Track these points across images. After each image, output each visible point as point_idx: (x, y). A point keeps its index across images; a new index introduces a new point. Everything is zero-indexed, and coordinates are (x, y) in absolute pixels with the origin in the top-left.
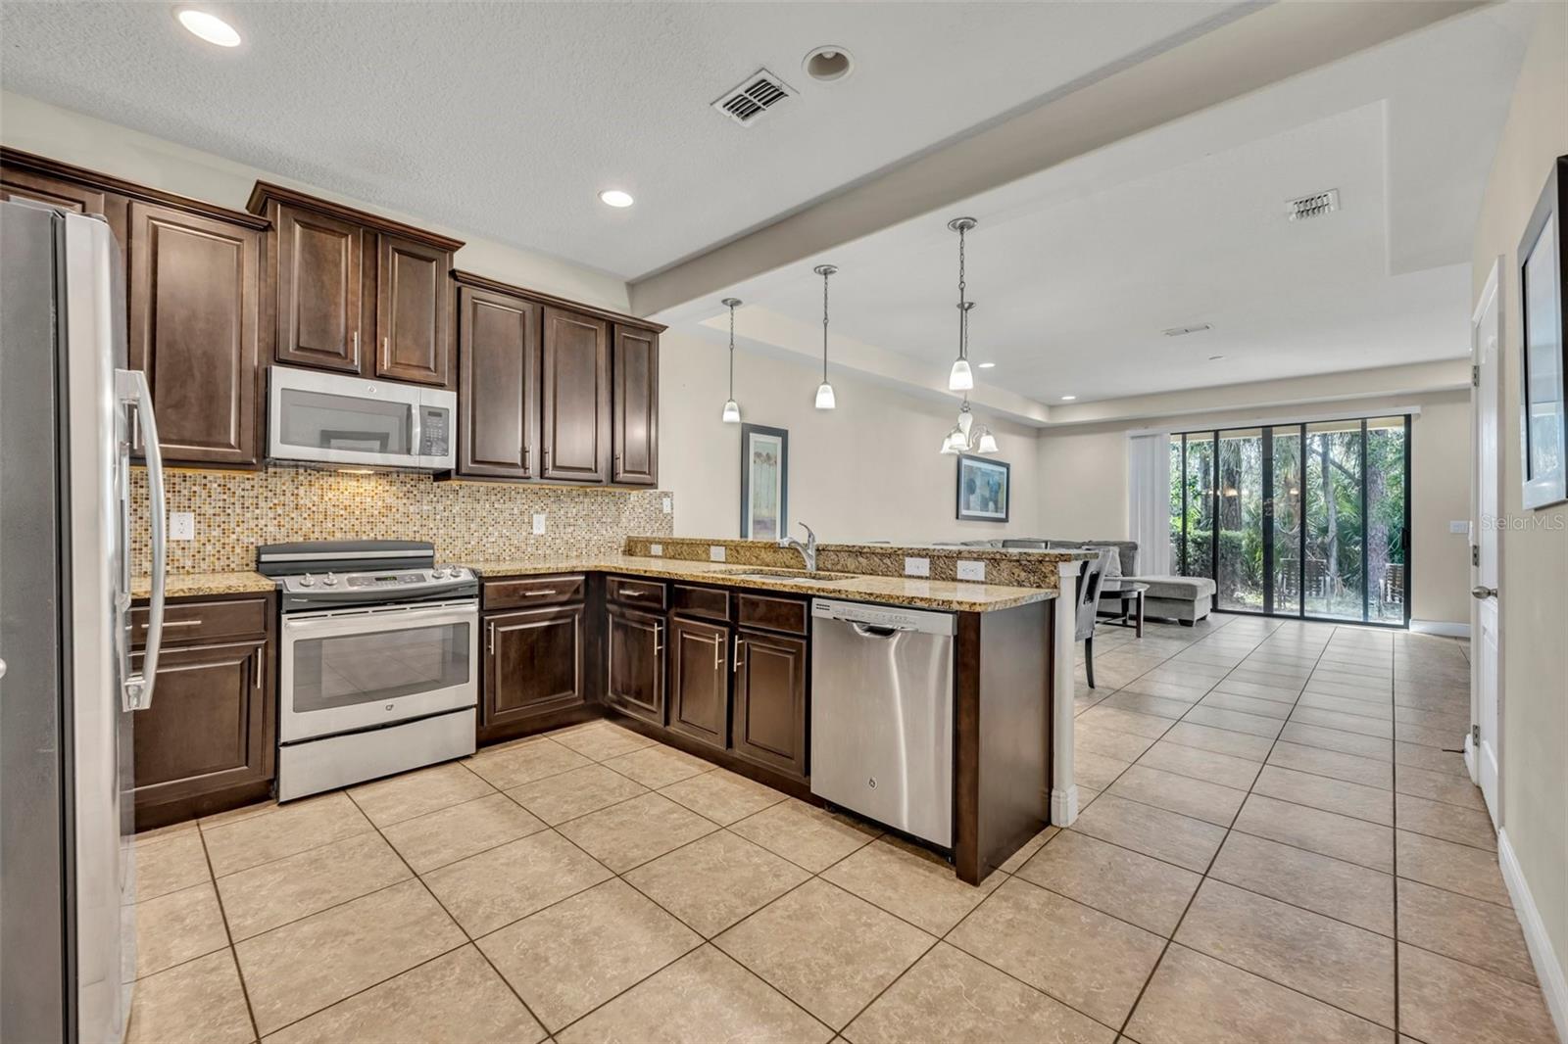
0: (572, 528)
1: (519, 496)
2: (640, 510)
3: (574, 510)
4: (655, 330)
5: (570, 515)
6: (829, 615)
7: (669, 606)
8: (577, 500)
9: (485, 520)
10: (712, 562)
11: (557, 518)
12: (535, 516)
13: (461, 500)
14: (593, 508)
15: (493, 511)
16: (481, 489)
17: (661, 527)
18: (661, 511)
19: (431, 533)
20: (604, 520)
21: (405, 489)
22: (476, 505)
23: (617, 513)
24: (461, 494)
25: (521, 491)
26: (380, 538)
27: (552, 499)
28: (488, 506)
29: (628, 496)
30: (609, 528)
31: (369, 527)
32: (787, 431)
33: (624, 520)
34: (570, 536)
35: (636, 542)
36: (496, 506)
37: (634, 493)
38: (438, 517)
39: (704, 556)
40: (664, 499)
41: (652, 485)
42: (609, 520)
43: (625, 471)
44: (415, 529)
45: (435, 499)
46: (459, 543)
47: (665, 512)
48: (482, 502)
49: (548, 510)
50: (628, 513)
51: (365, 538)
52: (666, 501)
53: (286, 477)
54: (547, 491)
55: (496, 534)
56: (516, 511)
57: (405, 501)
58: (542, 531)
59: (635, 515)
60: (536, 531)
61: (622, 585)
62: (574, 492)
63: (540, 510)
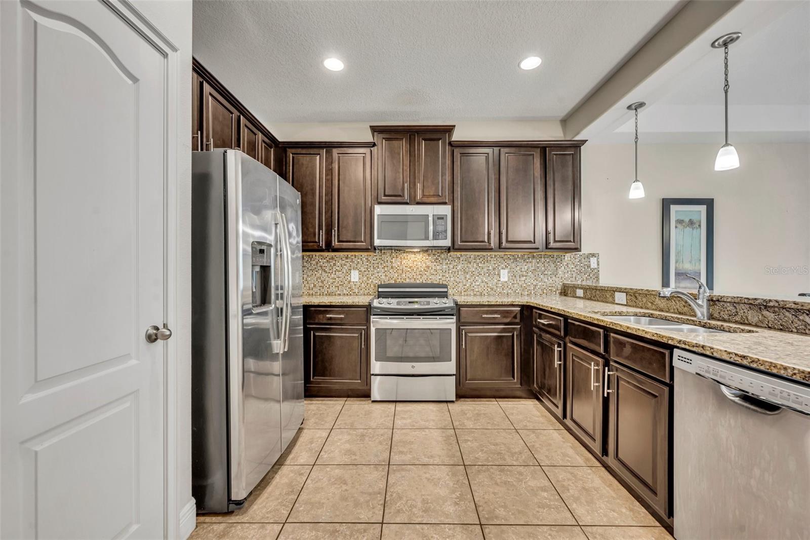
0: (525, 278)
1: (492, 260)
2: (572, 266)
3: (526, 267)
4: (577, 146)
5: (523, 270)
6: (692, 369)
7: (566, 334)
8: (527, 261)
9: (474, 273)
10: (617, 304)
11: (515, 271)
12: (502, 271)
13: (461, 262)
14: (538, 265)
15: (478, 268)
16: (472, 256)
17: (589, 277)
18: (589, 266)
19: (447, 280)
20: (546, 273)
21: (435, 258)
22: (470, 266)
23: (555, 268)
24: (461, 259)
25: (493, 256)
26: (424, 282)
27: (512, 261)
28: (475, 265)
29: (563, 257)
30: (549, 278)
31: (420, 277)
32: (712, 200)
33: (560, 273)
34: (523, 282)
35: (568, 287)
36: (480, 265)
37: (568, 255)
38: (450, 271)
39: (611, 299)
40: (591, 258)
41: (577, 249)
42: (549, 273)
43: (555, 241)
44: (440, 277)
45: (449, 262)
46: (461, 285)
47: (592, 267)
48: (472, 263)
49: (509, 267)
50: (563, 268)
51: (418, 282)
52: (593, 261)
53: (388, 254)
54: (509, 256)
55: (480, 280)
56: (490, 268)
57: (435, 263)
58: (506, 279)
59: (569, 270)
60: (502, 279)
61: (540, 316)
62: (526, 256)
63: (504, 267)
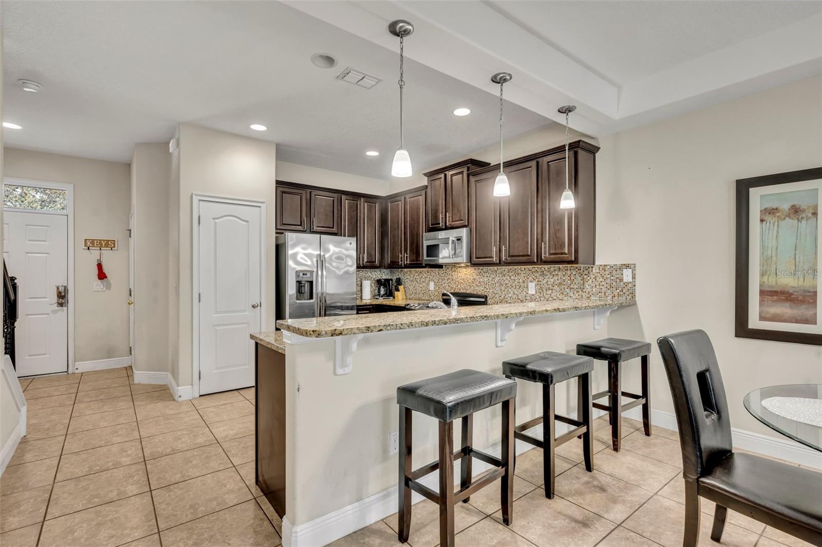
0: (551, 291)
1: (522, 273)
2: (601, 280)
3: (552, 280)
5: (549, 283)
8: (553, 273)
9: (507, 285)
11: (542, 285)
12: (529, 283)
13: (498, 275)
14: (564, 278)
15: (511, 280)
16: (506, 269)
17: (621, 293)
18: (621, 280)
19: (488, 290)
20: (572, 286)
21: (479, 271)
22: (504, 278)
23: (582, 282)
24: (498, 273)
25: (523, 269)
26: (472, 292)
27: (539, 273)
28: (508, 278)
29: (590, 269)
30: (575, 292)
31: (469, 287)
33: (587, 287)
34: (549, 296)
36: (512, 278)
38: (490, 284)
40: (624, 270)
42: (576, 287)
44: (482, 289)
45: (489, 275)
46: (497, 296)
47: (625, 281)
48: (506, 276)
49: (537, 280)
50: (590, 281)
53: (450, 269)
54: (536, 269)
55: (512, 292)
56: (521, 281)
57: (479, 276)
58: (534, 293)
59: (597, 284)
60: (530, 292)
62: (552, 269)
63: (532, 280)
